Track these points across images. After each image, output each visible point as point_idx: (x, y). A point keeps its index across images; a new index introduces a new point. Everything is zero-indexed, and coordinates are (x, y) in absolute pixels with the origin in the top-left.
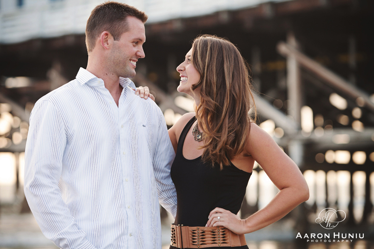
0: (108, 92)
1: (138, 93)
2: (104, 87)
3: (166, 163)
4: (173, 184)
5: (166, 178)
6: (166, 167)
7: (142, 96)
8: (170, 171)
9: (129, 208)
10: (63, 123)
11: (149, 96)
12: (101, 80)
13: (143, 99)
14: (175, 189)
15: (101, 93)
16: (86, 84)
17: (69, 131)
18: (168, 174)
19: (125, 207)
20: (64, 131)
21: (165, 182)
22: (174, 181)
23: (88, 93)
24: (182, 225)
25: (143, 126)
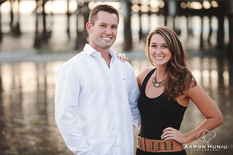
0: (103, 59)
1: (120, 58)
2: (101, 57)
3: (135, 99)
4: (139, 111)
5: (135, 108)
6: (135, 102)
7: (122, 60)
8: (137, 104)
9: (117, 130)
10: (78, 80)
11: (126, 60)
12: (99, 53)
13: (123, 62)
14: (140, 114)
15: (99, 60)
16: (91, 55)
17: (81, 84)
18: (136, 106)
19: (115, 130)
20: (79, 85)
21: (134, 110)
22: (139, 109)
23: (91, 61)
24: (146, 138)
25: (124, 79)
